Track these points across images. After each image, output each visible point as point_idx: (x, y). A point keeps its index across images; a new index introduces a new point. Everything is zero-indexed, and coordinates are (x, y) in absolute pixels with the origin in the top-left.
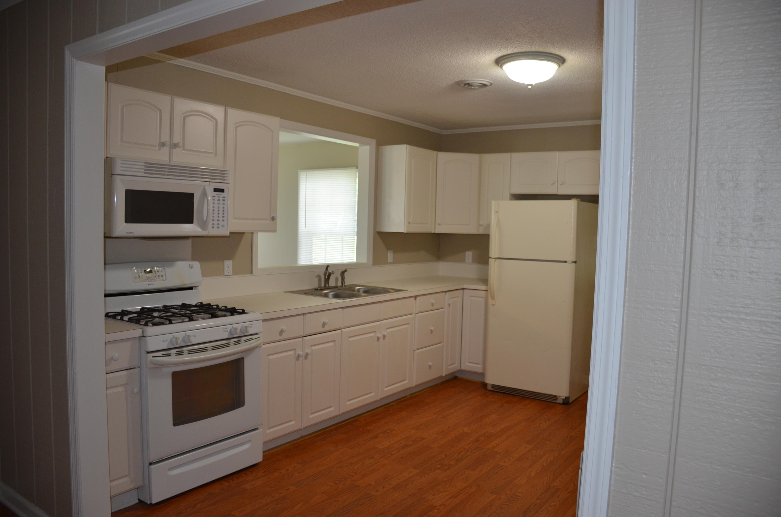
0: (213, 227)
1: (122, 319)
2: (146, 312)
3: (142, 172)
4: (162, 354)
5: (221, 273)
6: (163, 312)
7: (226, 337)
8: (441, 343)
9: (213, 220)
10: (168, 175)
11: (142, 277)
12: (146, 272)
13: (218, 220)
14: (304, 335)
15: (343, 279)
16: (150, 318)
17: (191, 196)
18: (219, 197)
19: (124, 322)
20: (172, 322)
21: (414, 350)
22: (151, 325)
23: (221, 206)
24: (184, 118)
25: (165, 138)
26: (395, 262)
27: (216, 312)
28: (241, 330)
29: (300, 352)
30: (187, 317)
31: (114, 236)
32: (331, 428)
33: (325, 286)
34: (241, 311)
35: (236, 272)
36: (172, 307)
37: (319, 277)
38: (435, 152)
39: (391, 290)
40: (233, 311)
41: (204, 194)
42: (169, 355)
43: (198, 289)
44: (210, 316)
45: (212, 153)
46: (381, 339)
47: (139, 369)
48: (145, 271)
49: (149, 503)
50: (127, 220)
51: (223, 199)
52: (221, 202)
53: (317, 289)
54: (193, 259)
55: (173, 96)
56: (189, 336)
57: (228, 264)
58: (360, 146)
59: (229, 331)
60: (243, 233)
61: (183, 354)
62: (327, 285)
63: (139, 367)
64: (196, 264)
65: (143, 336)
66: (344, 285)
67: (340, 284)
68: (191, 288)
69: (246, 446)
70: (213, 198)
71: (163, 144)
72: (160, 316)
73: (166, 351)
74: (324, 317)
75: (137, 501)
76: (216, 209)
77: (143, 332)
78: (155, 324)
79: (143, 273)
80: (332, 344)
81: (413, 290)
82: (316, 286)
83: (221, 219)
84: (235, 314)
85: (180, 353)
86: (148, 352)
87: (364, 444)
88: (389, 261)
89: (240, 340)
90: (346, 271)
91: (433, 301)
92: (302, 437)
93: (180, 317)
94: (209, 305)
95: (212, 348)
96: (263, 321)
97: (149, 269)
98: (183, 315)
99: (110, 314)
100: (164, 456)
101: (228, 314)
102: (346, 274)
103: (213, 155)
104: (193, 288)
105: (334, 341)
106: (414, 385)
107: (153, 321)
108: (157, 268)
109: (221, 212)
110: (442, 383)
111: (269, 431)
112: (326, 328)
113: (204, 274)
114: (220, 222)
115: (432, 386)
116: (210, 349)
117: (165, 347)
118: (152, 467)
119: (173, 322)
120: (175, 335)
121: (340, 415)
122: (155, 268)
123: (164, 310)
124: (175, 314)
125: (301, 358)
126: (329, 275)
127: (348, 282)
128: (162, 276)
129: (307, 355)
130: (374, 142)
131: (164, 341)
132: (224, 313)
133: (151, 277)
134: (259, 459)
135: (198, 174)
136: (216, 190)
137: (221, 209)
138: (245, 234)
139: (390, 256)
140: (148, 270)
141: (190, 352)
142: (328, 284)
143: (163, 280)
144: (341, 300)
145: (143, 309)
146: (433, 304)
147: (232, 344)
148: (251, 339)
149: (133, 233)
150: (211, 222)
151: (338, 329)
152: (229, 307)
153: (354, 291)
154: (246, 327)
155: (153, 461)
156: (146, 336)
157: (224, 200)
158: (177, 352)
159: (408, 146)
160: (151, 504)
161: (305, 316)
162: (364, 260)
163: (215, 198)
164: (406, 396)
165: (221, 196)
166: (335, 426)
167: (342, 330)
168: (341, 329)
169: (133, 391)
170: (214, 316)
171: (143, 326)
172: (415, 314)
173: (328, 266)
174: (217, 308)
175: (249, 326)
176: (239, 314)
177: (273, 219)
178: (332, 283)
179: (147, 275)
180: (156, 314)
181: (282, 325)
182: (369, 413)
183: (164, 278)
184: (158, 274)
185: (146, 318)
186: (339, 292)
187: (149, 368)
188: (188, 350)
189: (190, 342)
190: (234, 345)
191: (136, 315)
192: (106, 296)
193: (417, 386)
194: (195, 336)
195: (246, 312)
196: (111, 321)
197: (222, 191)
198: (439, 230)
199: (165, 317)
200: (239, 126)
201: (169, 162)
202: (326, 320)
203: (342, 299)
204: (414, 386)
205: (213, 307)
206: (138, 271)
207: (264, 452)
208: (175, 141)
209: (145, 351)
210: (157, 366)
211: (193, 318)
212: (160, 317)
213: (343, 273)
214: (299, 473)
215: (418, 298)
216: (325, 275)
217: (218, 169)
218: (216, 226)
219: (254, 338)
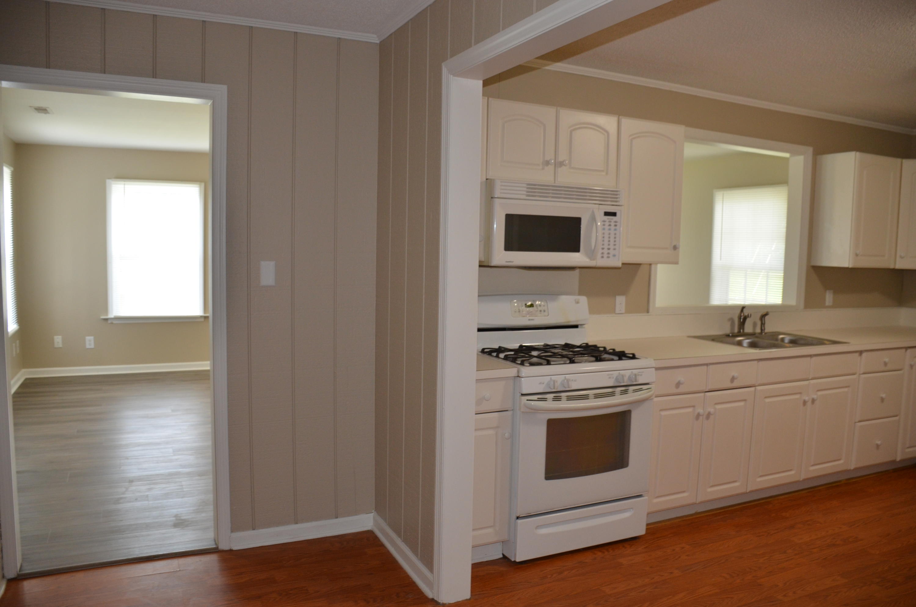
0: (602, 257)
1: (497, 356)
2: (525, 350)
3: (523, 194)
4: (538, 398)
5: (612, 310)
6: (543, 352)
7: (611, 384)
8: (896, 416)
9: (603, 249)
10: (553, 197)
11: (522, 311)
12: (527, 306)
13: (609, 249)
14: (707, 390)
15: (763, 324)
16: (527, 357)
17: (578, 221)
18: (610, 222)
19: (500, 359)
20: (550, 363)
21: (855, 422)
22: (528, 365)
23: (612, 232)
24: (571, 132)
25: (550, 156)
26: (835, 305)
27: (601, 355)
28: (629, 377)
29: (701, 411)
30: (568, 358)
31: (492, 264)
32: (735, 508)
33: (739, 332)
34: (631, 356)
35: (630, 310)
36: (553, 347)
37: (732, 320)
38: (899, 160)
39: (826, 342)
40: (621, 355)
41: (593, 219)
42: (545, 400)
43: (584, 328)
44: (594, 359)
45: (602, 171)
46: (809, 404)
47: (512, 412)
48: (526, 304)
49: (513, 560)
50: (507, 248)
51: (615, 223)
52: (613, 227)
53: (728, 336)
54: (581, 293)
55: (559, 108)
56: (568, 380)
57: (621, 301)
58: (791, 156)
59: (615, 377)
60: (639, 264)
61: (560, 400)
62: (742, 331)
63: (513, 410)
64: (583, 300)
65: (518, 376)
66: (764, 332)
67: (758, 330)
68: (576, 326)
69: (627, 515)
70: (603, 223)
71: (547, 163)
72: (538, 355)
73: (542, 395)
74: (734, 370)
75: (501, 556)
76: (606, 236)
77: (518, 372)
78: (532, 364)
79: (524, 307)
80: (742, 404)
81: (856, 344)
82: (728, 331)
83: (612, 247)
84: (623, 358)
85: (557, 399)
86: (523, 395)
87: (775, 533)
88: (827, 304)
89: (628, 389)
90: (766, 314)
91: (887, 360)
92: (697, 513)
93: (560, 358)
94: (595, 346)
95: (595, 396)
96: (657, 369)
97: (529, 302)
98: (563, 356)
99: (486, 350)
100: (533, 511)
101: (616, 358)
102: (767, 317)
103: (604, 173)
104: (579, 326)
105: (745, 400)
106: (852, 466)
107: (530, 360)
108: (538, 302)
109: (612, 239)
110: (895, 471)
111: (656, 501)
112: (735, 384)
113: (593, 310)
114: (611, 251)
115: (882, 472)
116: (591, 396)
117: (541, 391)
118: (519, 521)
119: (552, 363)
120: (554, 378)
121: (746, 493)
122: (537, 303)
123: (544, 349)
124: (555, 355)
125: (701, 418)
126: (745, 318)
127: (769, 328)
128: (544, 311)
129: (709, 415)
130: (810, 150)
131: (540, 383)
132: (612, 357)
133: (532, 312)
134: (641, 531)
135: (586, 196)
136: (607, 214)
137: (612, 236)
138: (642, 266)
139: (829, 297)
140: (528, 304)
141: (569, 398)
142: (743, 329)
143: (545, 316)
144: (756, 350)
145: (521, 346)
146: (886, 364)
147: (619, 393)
148: (641, 390)
149: (513, 262)
150: (601, 251)
151: (751, 386)
152: (618, 350)
153: (777, 340)
154: (636, 375)
155: (521, 515)
156: (522, 376)
157: (616, 225)
158: (554, 397)
159: (858, 153)
160: (515, 561)
161: (708, 367)
162: (793, 302)
163: (605, 223)
164: (840, 481)
165: (612, 221)
166: (740, 506)
167: (757, 387)
168: (755, 386)
169: (505, 435)
170: (599, 359)
171: (519, 365)
172: (860, 374)
173: (743, 308)
174: (604, 350)
175: (640, 374)
176: (628, 359)
177: (675, 248)
178: (748, 328)
179: (528, 309)
180: (535, 353)
181: (680, 375)
182: (786, 496)
183: (546, 313)
184: (540, 308)
185: (523, 357)
186: (756, 340)
187: (522, 412)
188: (567, 396)
189: (569, 387)
190: (621, 394)
191: (512, 353)
192: (480, 330)
193: (856, 469)
194: (575, 381)
195: (637, 357)
196: (486, 356)
197: (614, 214)
198: (900, 265)
199: (544, 357)
200: (635, 138)
201: (553, 182)
202: (736, 375)
203: (758, 349)
204: (852, 468)
205: (599, 349)
206: (518, 304)
207: (648, 525)
208: (561, 159)
209: (519, 393)
210: (533, 411)
211: (574, 360)
212: (538, 357)
213: (763, 317)
214: (687, 555)
215: (864, 355)
216: (740, 318)
217: (609, 189)
218: (605, 255)
219: (644, 389)
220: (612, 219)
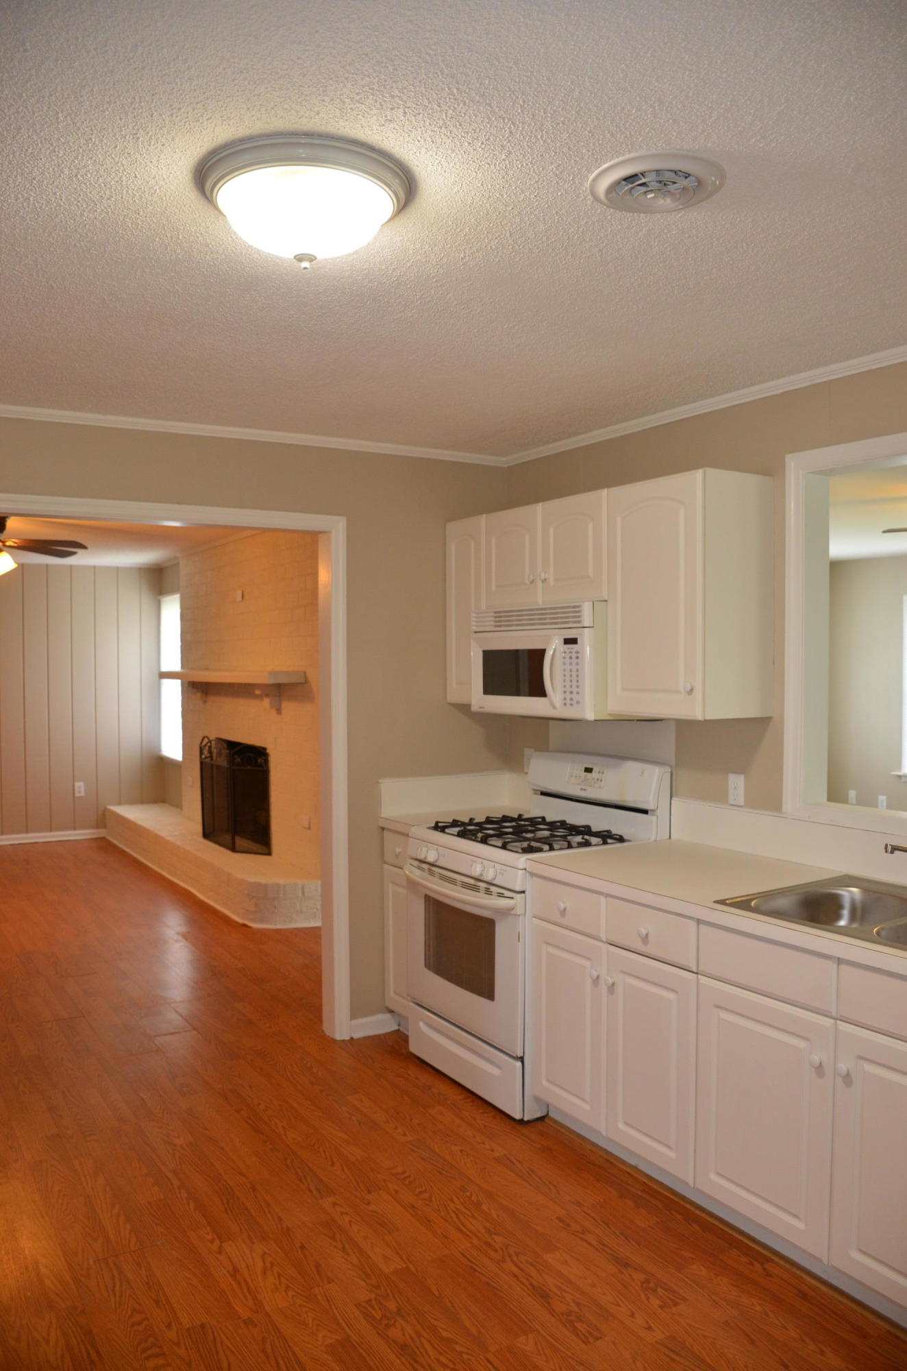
0: (565, 704)
3: (492, 626)
5: (720, 797)
9: (565, 692)
11: (579, 777)
12: (586, 770)
13: (571, 693)
14: (607, 941)
17: (541, 654)
18: (570, 652)
23: (574, 668)
24: (554, 531)
29: (601, 973)
31: (472, 711)
42: (423, 869)
50: (487, 691)
51: (576, 655)
52: (574, 660)
57: (737, 784)
61: (434, 876)
64: (651, 771)
68: (645, 812)
69: (495, 1071)
70: (563, 656)
76: (568, 673)
79: (582, 772)
80: (670, 996)
83: (574, 689)
85: (432, 873)
89: (490, 889)
96: (532, 874)
104: (649, 812)
105: (675, 992)
109: (574, 679)
114: (574, 696)
116: (459, 883)
128: (601, 780)
133: (588, 779)
136: (567, 642)
137: (574, 674)
141: (441, 877)
143: (600, 787)
147: (483, 891)
148: (503, 896)
150: (563, 696)
151: (685, 968)
157: (577, 658)
158: (429, 869)
163: (566, 655)
165: (574, 651)
167: (698, 977)
168: (693, 972)
175: (501, 871)
179: (586, 774)
183: (602, 784)
184: (597, 776)
188: (439, 873)
190: (485, 893)
197: (575, 641)
217: (569, 605)
218: (568, 702)
219: (505, 895)
220: (572, 648)
